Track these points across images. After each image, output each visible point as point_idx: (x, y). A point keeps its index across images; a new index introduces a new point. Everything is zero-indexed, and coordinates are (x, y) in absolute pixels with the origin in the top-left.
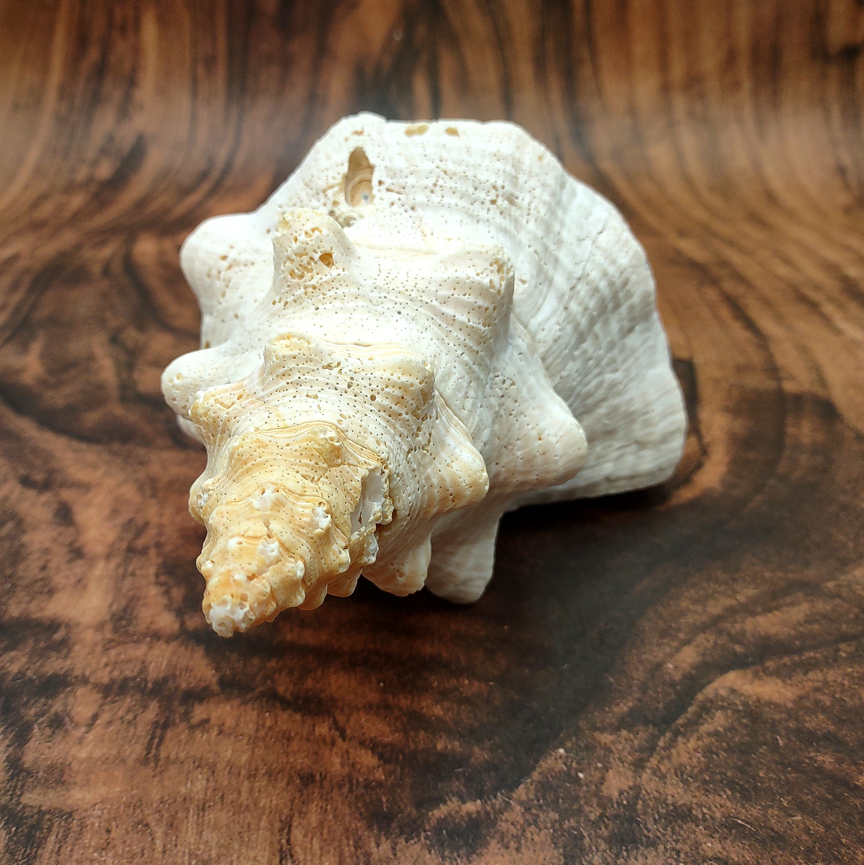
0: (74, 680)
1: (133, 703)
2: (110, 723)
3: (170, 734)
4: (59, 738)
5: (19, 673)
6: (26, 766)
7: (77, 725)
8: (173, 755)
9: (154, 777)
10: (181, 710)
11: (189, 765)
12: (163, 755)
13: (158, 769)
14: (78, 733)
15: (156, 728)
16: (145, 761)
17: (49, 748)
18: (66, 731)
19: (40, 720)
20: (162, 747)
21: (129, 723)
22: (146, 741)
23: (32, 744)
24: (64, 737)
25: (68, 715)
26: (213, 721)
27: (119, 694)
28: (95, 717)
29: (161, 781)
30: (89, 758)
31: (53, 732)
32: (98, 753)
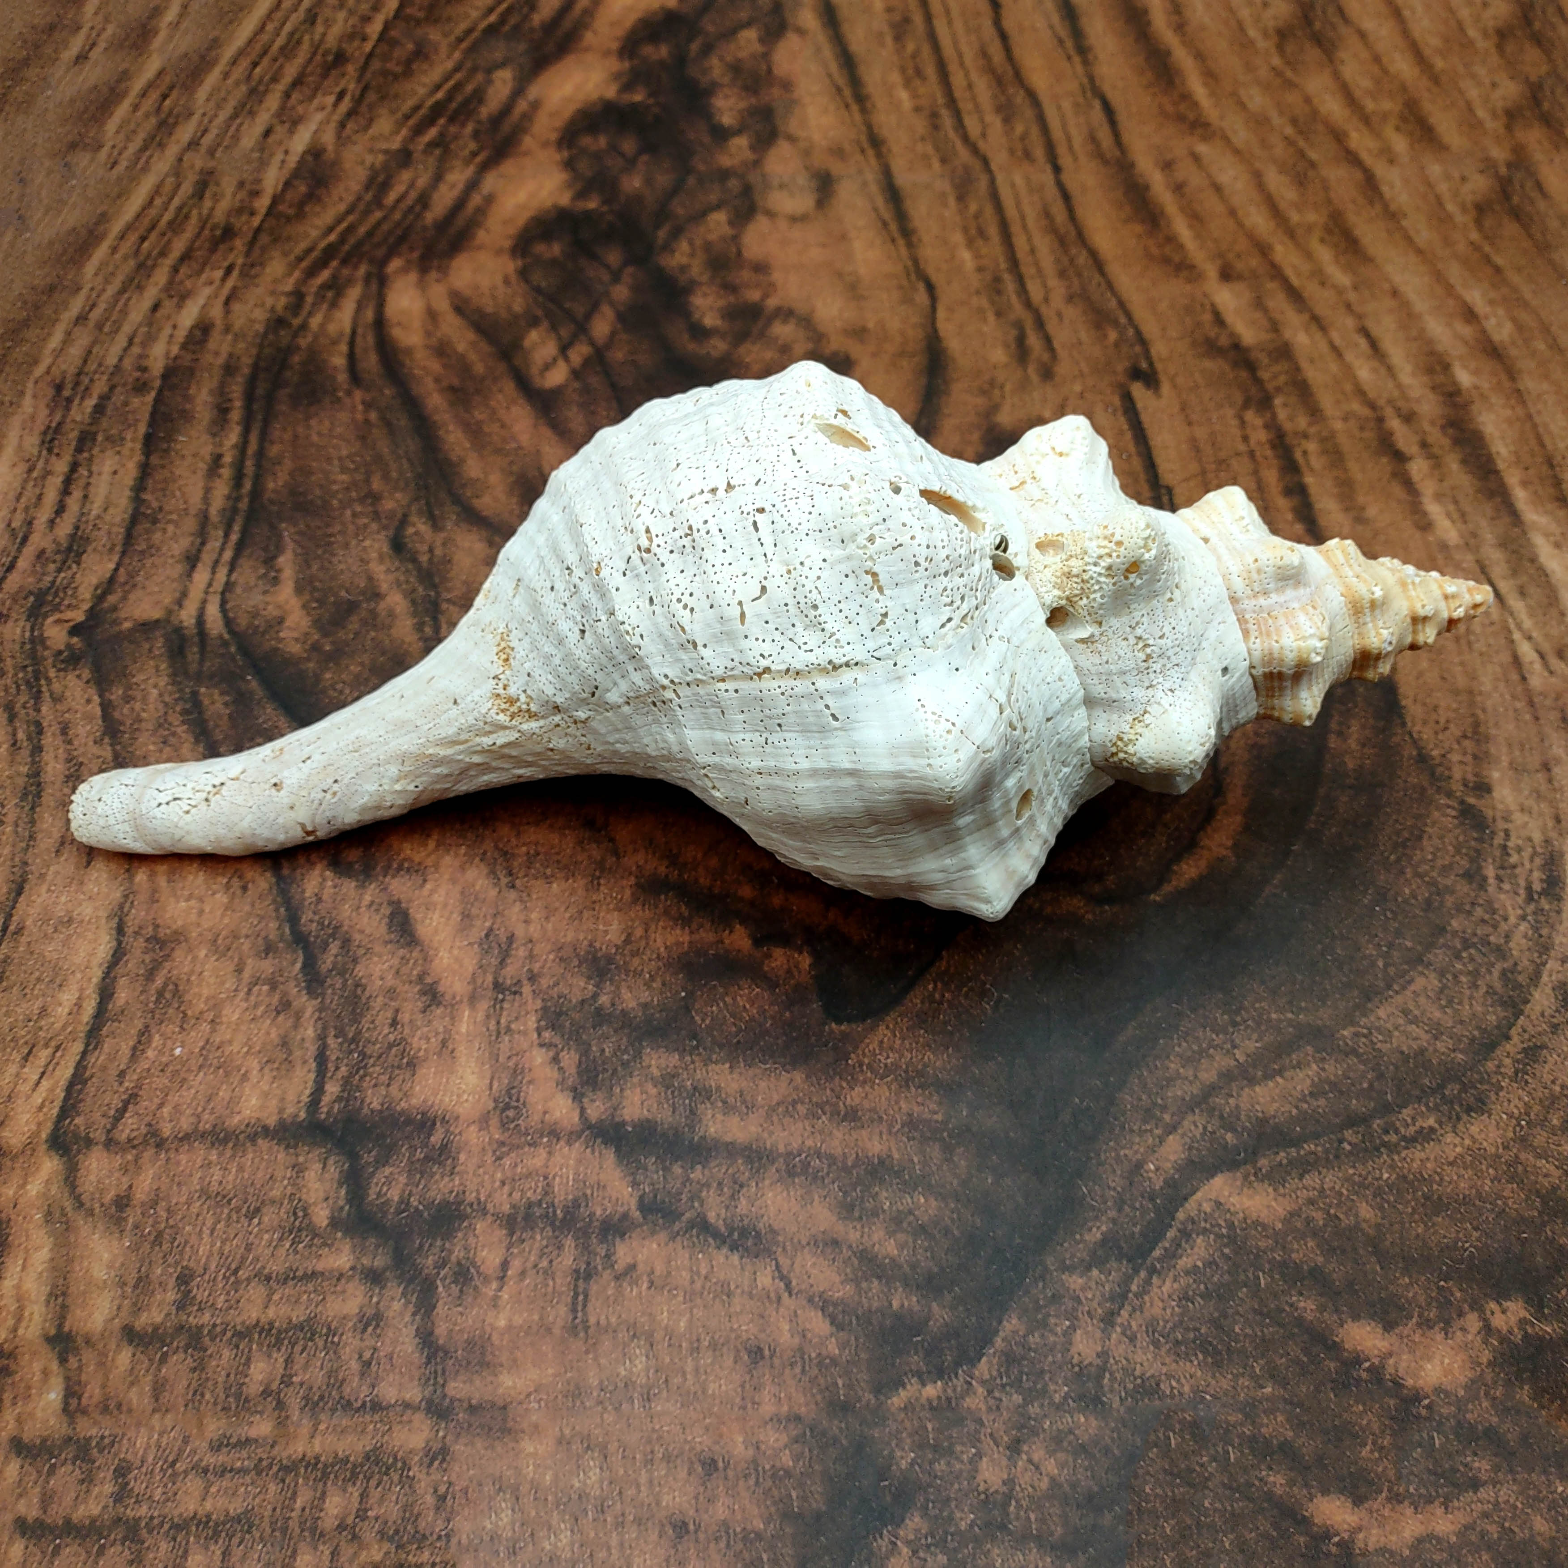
0: (469, 1210)
1: (545, 1243)
2: (523, 1274)
3: (594, 1288)
4: (470, 1300)
5: (401, 1202)
6: (441, 1342)
7: (487, 1280)
8: (603, 1321)
9: (587, 1352)
10: (602, 1250)
11: (622, 1335)
12: (592, 1320)
13: (590, 1342)
14: (490, 1290)
15: (577, 1280)
16: (572, 1330)
17: (462, 1314)
18: (476, 1288)
19: (442, 1273)
20: (590, 1307)
21: (545, 1272)
22: (569, 1300)
23: (441, 1309)
24: (475, 1298)
25: (474, 1264)
26: (641, 1267)
27: (524, 1229)
28: (505, 1265)
29: (595, 1359)
30: (510, 1328)
31: (461, 1291)
32: (518, 1320)
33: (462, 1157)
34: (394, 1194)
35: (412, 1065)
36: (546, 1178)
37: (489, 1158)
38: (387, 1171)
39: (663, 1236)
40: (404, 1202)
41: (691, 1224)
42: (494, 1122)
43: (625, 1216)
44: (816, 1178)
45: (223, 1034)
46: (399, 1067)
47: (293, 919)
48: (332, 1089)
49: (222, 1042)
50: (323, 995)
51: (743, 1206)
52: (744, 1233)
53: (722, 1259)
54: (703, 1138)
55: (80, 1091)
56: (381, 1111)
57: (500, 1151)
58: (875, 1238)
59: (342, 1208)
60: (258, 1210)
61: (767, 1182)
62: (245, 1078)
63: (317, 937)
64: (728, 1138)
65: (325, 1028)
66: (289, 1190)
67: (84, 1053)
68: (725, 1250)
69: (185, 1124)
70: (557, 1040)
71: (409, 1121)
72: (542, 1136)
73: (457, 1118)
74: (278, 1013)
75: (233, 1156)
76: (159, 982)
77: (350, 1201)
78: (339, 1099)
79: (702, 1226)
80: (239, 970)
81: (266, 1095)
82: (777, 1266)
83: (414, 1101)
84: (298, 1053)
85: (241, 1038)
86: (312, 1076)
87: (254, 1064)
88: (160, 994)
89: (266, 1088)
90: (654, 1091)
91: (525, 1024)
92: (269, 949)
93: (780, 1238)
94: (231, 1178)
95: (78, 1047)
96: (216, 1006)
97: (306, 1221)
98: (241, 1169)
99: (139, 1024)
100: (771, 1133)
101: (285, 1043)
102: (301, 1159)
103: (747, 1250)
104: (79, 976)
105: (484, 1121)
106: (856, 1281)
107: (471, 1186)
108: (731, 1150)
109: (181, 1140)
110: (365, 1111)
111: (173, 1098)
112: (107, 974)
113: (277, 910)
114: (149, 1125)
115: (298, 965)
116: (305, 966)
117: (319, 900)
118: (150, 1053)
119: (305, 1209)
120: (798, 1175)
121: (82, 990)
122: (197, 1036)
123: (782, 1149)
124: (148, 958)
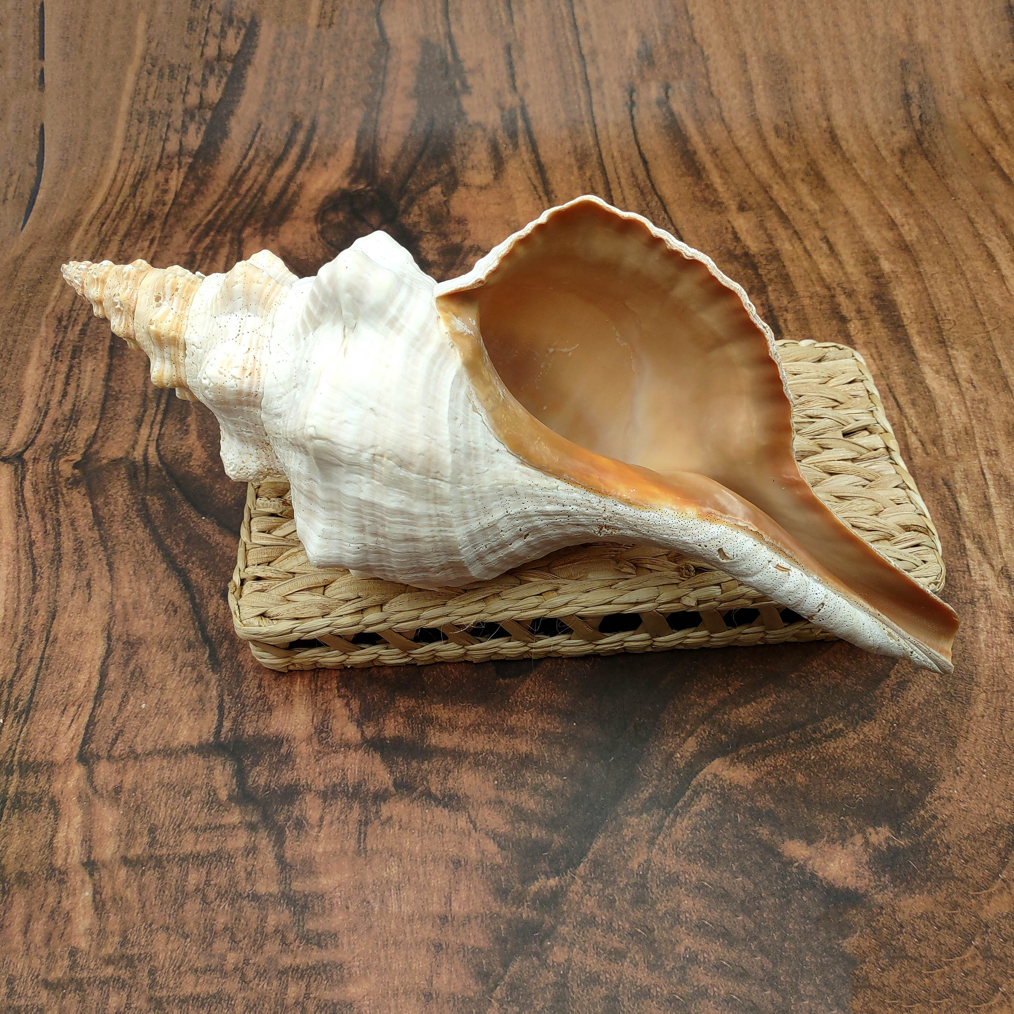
0: (302, 789)
1: (343, 806)
2: (331, 823)
3: (370, 830)
4: (303, 838)
6: (288, 861)
7: (312, 827)
8: (375, 848)
9: (366, 865)
10: (374, 809)
11: (385, 855)
12: (369, 847)
13: (368, 859)
14: (314, 833)
15: (360, 825)
16: (358, 853)
17: (299, 846)
18: (306, 831)
19: (288, 824)
20: (368, 840)
21: (343, 822)
22: (356, 837)
23: (288, 844)
24: (306, 837)
25: (305, 818)
26: (395, 818)
27: (332, 799)
28: (322, 819)
29: (371, 868)
30: (325, 853)
31: (299, 833)
32: (329, 849)
33: (298, 760)
34: (262, 781)
35: (270, 710)
36: (343, 770)
37: (312, 761)
38: (258, 768)
39: (407, 800)
40: (267, 786)
41: (422, 794)
42: (315, 740)
43: (386, 790)
44: (491, 766)
45: (168, 695)
46: (263, 711)
47: (203, 629)
48: (227, 724)
49: (167, 700)
50: (221, 672)
51: (450, 783)
52: (451, 797)
53: (439, 813)
54: (429, 746)
55: (93, 729)
56: (254, 736)
57: (318, 756)
58: (523, 799)
59: (234, 790)
60: (189, 792)
61: (463, 769)
62: (180, 719)
63: (216, 639)
64: (442, 746)
65: (222, 690)
66: (205, 782)
67: (94, 708)
68: (440, 807)
69: (149, 746)
70: (348, 693)
71: (269, 741)
72: (341, 747)
73: (295, 739)
74: (197, 683)
75: (175, 763)
76: (132, 667)
77: (238, 786)
78: (231, 730)
79: (428, 794)
80: (175, 659)
81: (192, 729)
82: (469, 815)
83: (271, 730)
84: (208, 705)
85: (177, 697)
86: (216, 717)
87: (185, 711)
88: (133, 674)
89: (192, 725)
90: (401, 720)
91: (331, 685)
92: (190, 646)
93: (471, 800)
94: (174, 775)
95: (90, 705)
96: (163, 680)
97: (215, 797)
98: (180, 770)
99: (122, 691)
100: (466, 742)
101: (201, 700)
102: (212, 764)
103: (452, 807)
104: (88, 665)
105: (309, 740)
106: (512, 823)
107: (303, 776)
108: (444, 752)
109: (147, 755)
110: (245, 736)
111: (142, 732)
112: (103, 663)
113: (194, 624)
114: (130, 747)
115: (207, 655)
116: (210, 656)
117: (217, 617)
118: (129, 707)
119: (214, 791)
120: (481, 765)
121: (90, 673)
122: (153, 697)
123: (472, 751)
124: (125, 654)
